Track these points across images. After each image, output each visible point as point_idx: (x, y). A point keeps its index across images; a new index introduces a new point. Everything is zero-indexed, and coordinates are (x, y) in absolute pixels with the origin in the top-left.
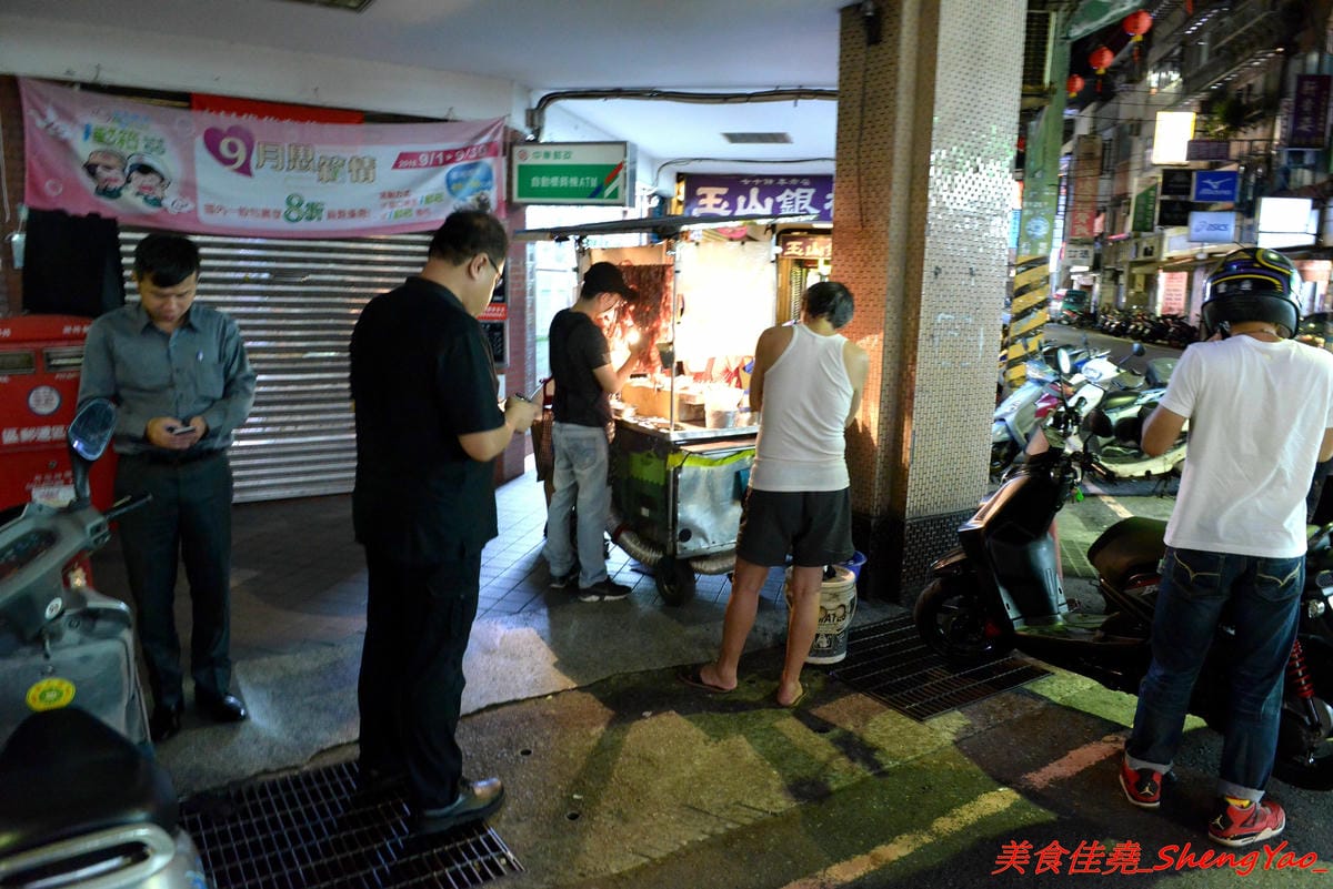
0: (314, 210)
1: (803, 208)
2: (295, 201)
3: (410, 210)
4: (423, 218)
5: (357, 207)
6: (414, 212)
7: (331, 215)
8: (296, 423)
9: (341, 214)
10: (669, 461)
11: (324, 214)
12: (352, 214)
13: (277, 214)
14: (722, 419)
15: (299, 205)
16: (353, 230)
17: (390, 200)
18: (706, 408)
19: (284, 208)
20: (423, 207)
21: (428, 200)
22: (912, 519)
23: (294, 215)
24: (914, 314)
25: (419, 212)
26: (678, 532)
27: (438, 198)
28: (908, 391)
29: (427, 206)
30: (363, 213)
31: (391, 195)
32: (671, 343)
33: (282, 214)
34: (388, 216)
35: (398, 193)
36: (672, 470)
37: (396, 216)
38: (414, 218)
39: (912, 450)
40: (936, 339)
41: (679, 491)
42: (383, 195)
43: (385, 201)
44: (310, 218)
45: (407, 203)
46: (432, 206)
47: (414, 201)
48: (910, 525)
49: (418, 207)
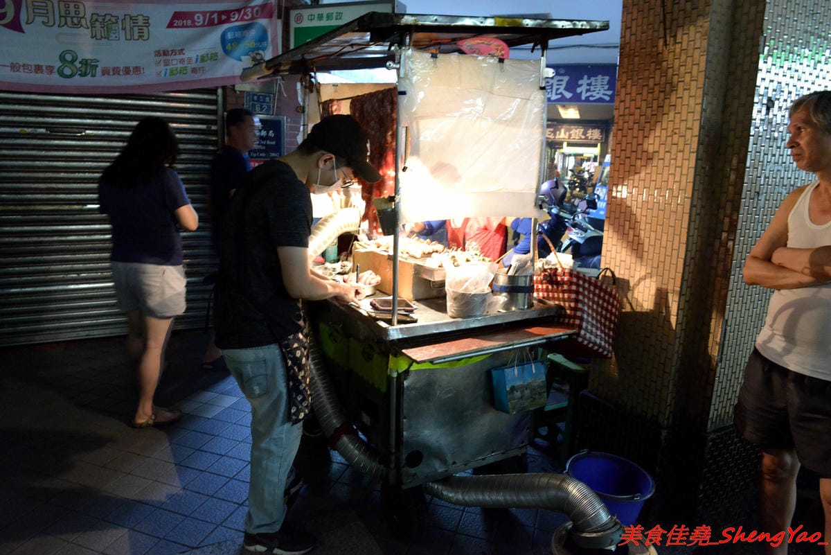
0: (89, 67)
1: (558, 92)
2: (69, 57)
3: (185, 69)
4: (197, 76)
5: (132, 64)
6: (189, 70)
7: (105, 72)
8: (79, 271)
9: (116, 71)
10: (391, 365)
11: (99, 70)
12: (127, 71)
13: (50, 69)
14: (468, 304)
15: (73, 61)
16: (127, 87)
17: (165, 58)
18: (447, 288)
19: (58, 64)
20: (199, 65)
21: (203, 59)
22: (715, 431)
23: (67, 71)
24: (735, 162)
25: (194, 70)
26: (404, 456)
27: (213, 57)
28: (720, 268)
29: (202, 65)
30: (137, 69)
31: (165, 53)
32: (392, 199)
33: (56, 70)
34: (163, 73)
35: (173, 51)
36: (395, 375)
37: (172, 73)
38: (190, 77)
39: (722, 345)
40: (762, 198)
41: (405, 405)
42: (158, 53)
43: (158, 58)
44: (85, 75)
45: (182, 61)
46: (207, 65)
47: (190, 59)
48: (713, 440)
49: (194, 65)
